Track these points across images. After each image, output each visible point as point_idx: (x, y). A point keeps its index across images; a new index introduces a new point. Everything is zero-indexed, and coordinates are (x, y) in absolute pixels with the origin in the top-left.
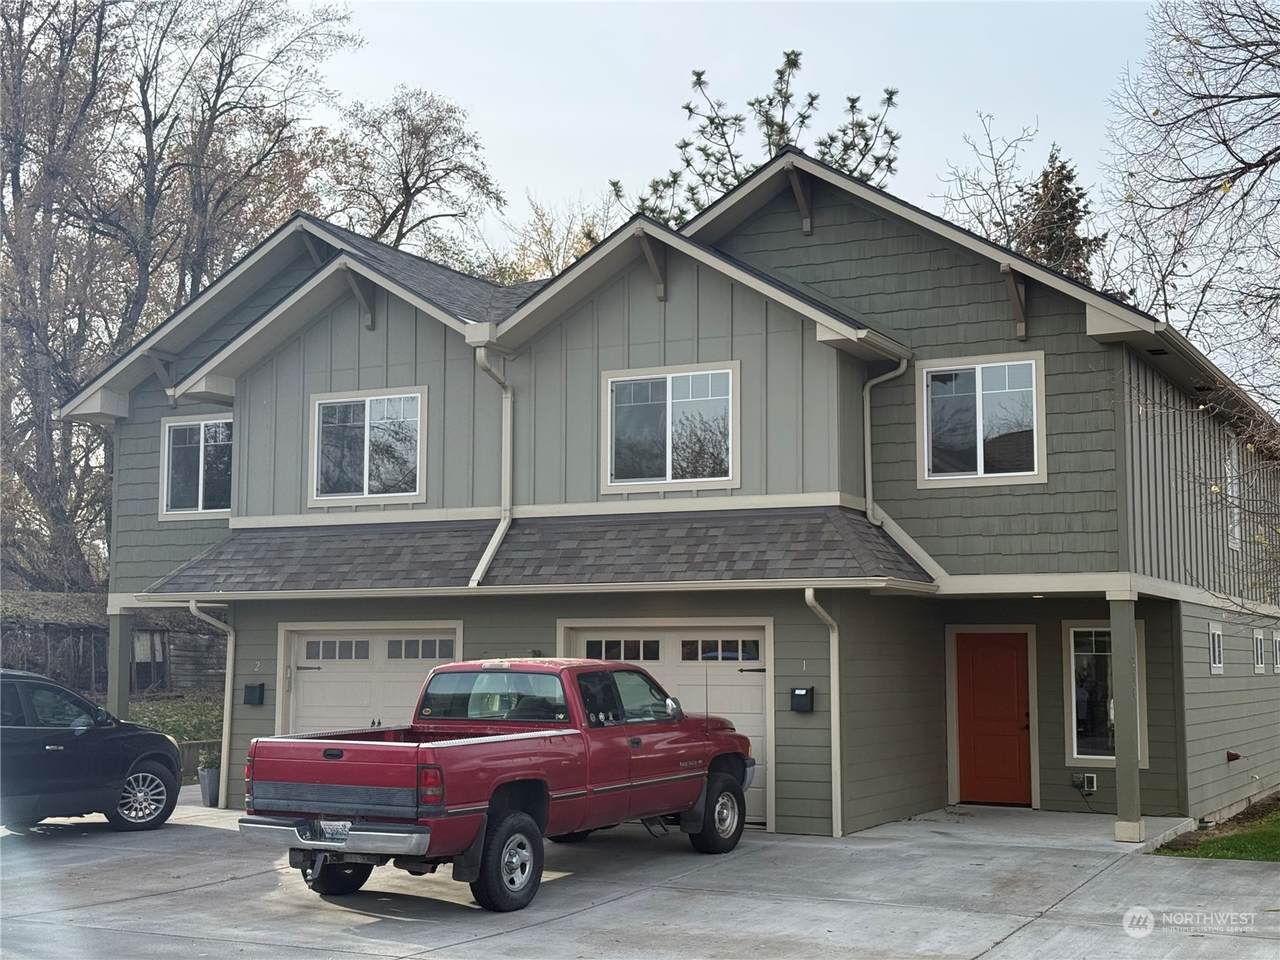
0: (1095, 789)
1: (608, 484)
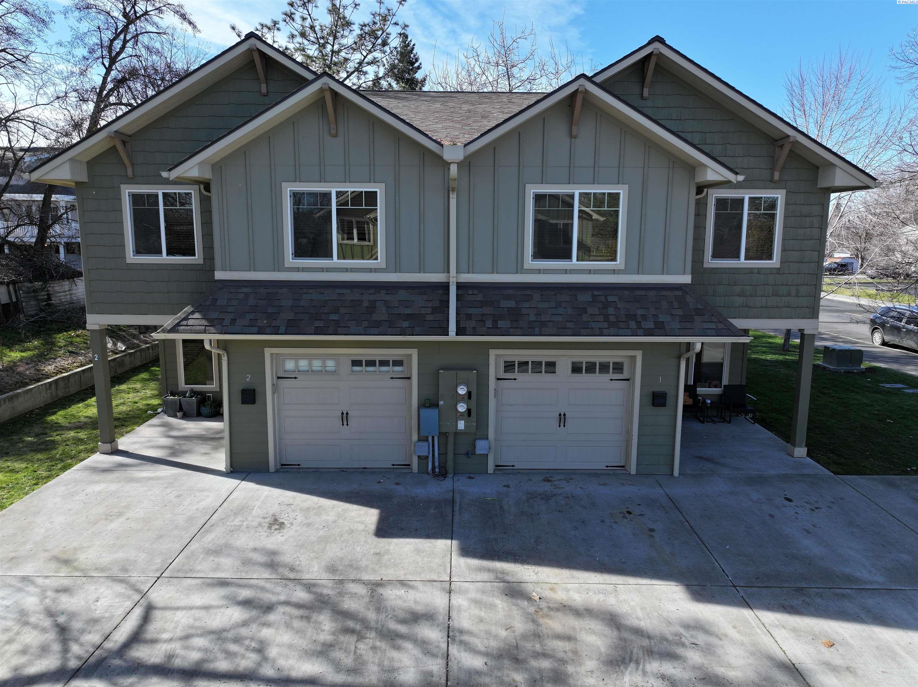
1: (529, 262)
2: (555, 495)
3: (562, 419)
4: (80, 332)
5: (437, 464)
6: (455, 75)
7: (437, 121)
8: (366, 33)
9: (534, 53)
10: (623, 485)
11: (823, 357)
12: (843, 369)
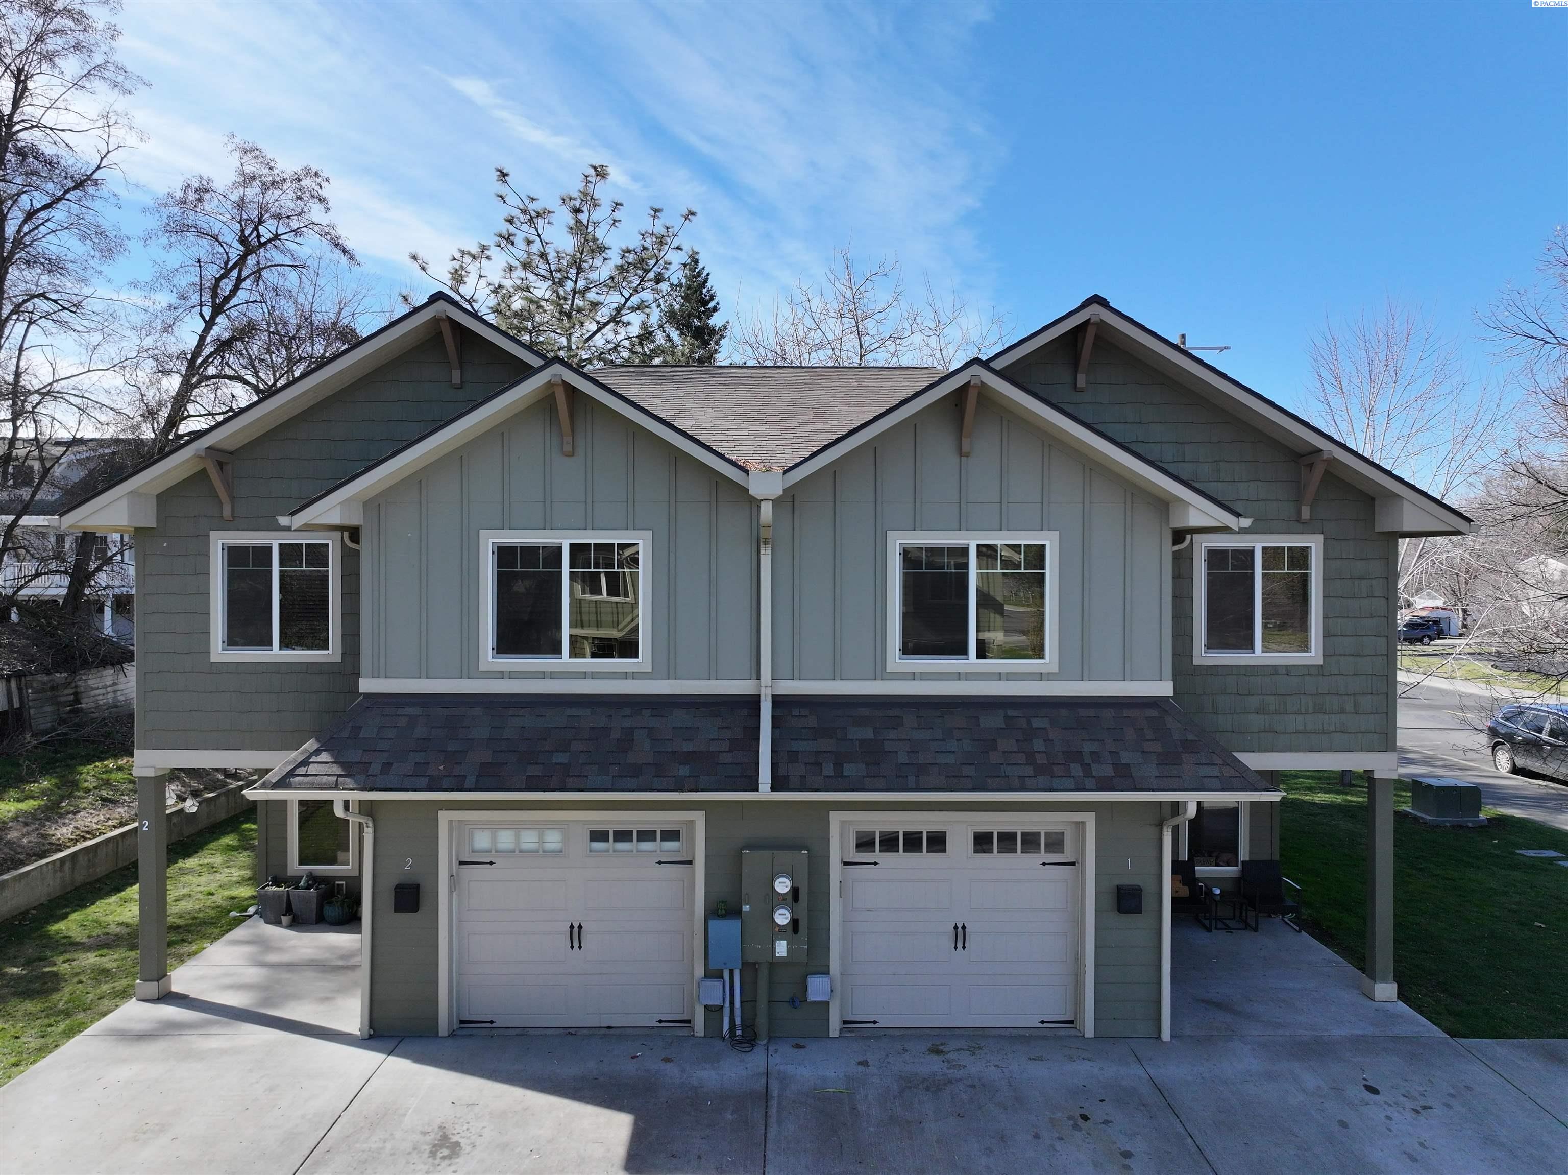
1: (895, 660)
2: (950, 1081)
3: (960, 934)
4: (125, 761)
5: (738, 1021)
6: (773, 329)
7: (740, 422)
8: (629, 264)
9: (899, 297)
10: (1071, 1059)
11: (1413, 797)
12: (1449, 820)
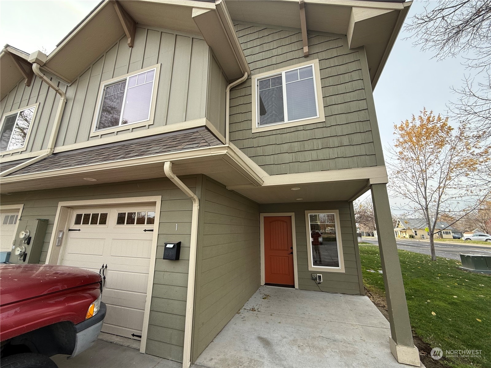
0: (322, 281)
1: (94, 132)
12: (482, 271)
